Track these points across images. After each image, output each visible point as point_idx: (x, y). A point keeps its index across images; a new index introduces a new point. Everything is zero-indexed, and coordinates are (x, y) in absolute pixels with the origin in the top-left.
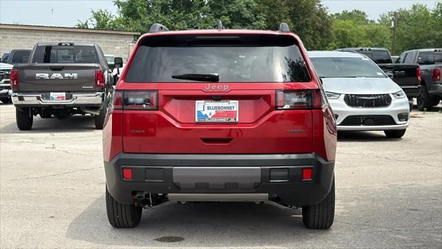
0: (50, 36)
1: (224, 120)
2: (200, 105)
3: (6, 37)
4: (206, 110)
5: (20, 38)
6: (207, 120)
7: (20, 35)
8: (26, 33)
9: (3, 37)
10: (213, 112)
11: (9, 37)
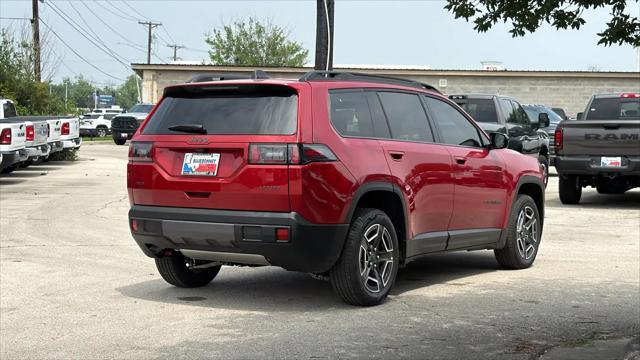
0: (597, 85)
1: (204, 173)
2: (188, 158)
3: (535, 89)
4: (193, 163)
5: (554, 90)
6: (191, 173)
7: (555, 85)
8: (564, 82)
9: (531, 89)
10: (197, 165)
11: (539, 87)
